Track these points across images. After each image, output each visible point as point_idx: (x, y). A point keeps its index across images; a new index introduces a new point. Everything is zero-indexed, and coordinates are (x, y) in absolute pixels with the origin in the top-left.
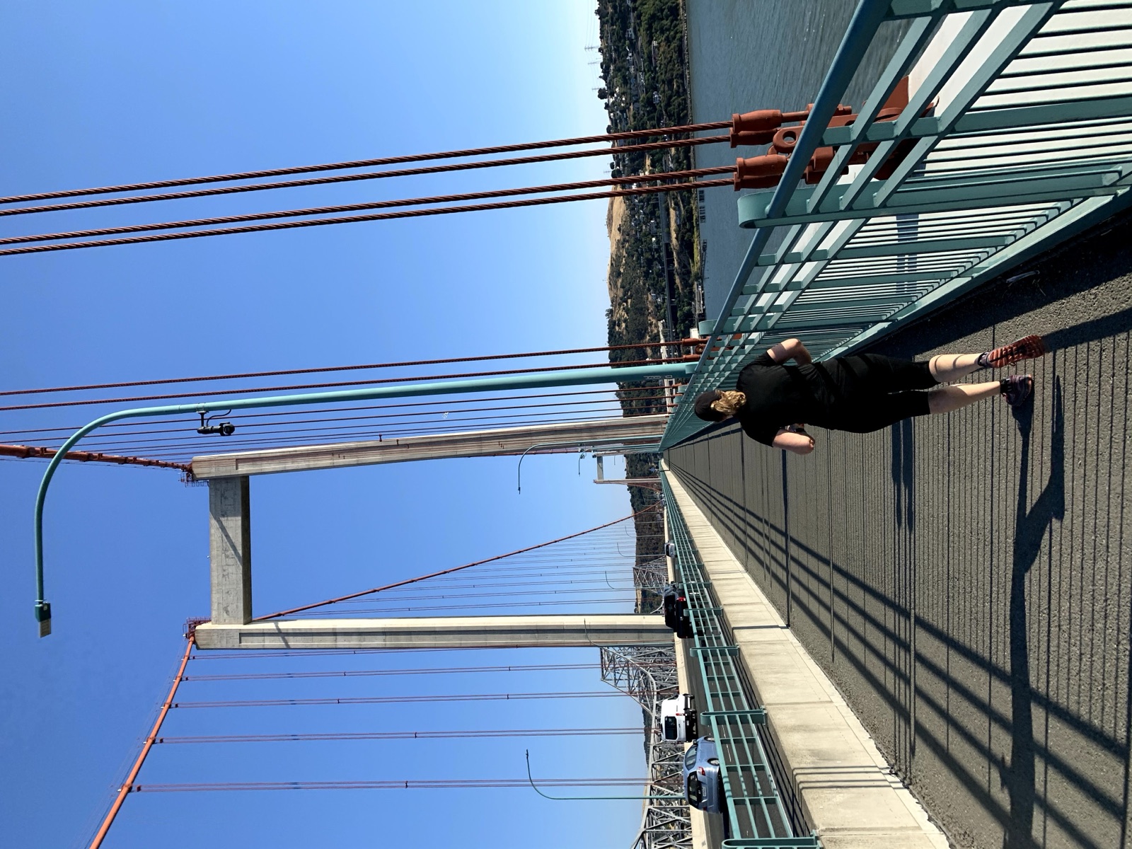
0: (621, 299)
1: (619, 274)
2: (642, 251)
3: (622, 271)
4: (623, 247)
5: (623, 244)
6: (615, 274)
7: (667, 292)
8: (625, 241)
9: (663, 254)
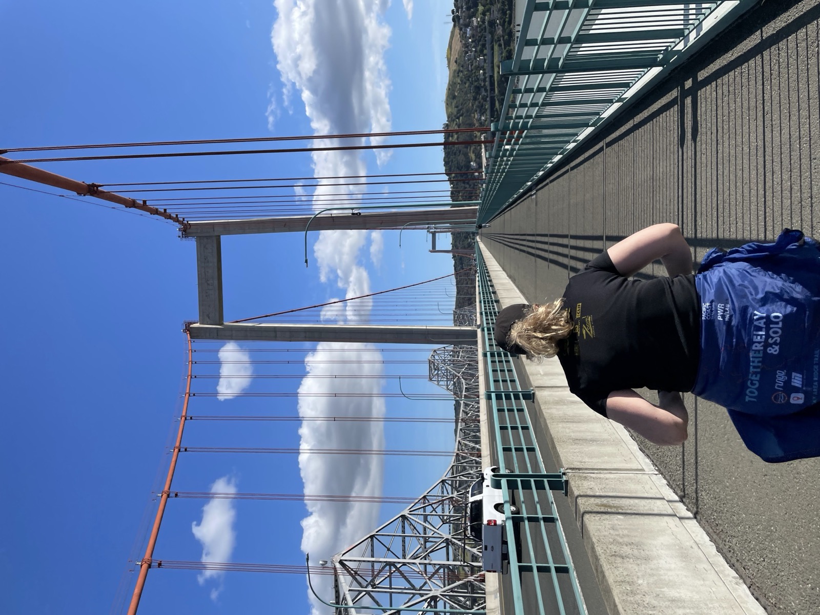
0: (455, 116)
1: (454, 97)
2: (472, 80)
3: (456, 94)
4: (458, 76)
5: (458, 73)
6: (451, 96)
7: (488, 112)
8: (459, 71)
9: (487, 83)
